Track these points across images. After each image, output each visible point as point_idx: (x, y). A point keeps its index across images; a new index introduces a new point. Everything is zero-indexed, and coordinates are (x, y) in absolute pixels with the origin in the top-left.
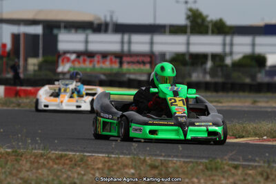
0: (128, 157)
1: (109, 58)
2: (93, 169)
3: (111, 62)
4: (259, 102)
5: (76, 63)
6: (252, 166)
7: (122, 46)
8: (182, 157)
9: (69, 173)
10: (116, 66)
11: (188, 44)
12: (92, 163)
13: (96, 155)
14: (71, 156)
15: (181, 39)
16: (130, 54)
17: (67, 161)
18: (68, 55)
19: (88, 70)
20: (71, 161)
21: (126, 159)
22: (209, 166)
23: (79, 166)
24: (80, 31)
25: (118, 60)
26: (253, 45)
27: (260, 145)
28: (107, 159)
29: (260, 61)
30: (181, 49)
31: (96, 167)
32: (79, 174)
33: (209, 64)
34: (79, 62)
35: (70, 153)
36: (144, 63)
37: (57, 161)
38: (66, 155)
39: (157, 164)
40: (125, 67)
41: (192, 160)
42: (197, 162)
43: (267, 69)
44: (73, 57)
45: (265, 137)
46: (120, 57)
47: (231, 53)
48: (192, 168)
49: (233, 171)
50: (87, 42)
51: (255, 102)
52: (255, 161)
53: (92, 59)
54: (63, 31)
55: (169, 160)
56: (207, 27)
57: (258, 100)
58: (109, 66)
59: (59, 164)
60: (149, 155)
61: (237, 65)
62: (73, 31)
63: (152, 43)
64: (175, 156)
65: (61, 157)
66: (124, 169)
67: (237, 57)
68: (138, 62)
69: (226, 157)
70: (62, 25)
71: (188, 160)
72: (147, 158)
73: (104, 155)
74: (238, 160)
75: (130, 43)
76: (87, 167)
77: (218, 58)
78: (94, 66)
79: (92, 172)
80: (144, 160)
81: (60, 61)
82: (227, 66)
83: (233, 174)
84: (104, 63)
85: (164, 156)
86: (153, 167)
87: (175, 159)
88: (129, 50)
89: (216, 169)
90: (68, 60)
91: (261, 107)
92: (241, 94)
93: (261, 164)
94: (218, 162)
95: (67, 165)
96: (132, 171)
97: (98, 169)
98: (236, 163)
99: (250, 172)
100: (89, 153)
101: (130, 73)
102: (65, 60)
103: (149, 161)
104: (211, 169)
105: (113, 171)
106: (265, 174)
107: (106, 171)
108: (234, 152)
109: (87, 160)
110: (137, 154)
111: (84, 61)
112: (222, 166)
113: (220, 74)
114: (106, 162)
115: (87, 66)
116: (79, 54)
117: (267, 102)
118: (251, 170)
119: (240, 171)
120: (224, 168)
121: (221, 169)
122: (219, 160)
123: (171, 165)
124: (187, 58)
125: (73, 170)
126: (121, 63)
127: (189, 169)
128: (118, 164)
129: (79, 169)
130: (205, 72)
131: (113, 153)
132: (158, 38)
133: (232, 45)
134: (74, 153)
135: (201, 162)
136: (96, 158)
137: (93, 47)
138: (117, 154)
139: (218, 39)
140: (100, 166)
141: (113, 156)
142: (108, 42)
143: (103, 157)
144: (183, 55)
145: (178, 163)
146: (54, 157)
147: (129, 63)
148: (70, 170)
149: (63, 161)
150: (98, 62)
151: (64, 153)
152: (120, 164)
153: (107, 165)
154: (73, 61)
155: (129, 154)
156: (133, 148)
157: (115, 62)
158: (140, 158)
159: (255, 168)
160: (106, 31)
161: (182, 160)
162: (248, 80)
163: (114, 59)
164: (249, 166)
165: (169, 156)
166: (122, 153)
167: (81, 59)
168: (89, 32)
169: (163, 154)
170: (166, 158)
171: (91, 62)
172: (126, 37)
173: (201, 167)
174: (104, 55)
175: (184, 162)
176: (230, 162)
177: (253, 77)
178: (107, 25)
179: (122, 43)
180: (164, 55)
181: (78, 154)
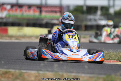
1: (32, 9)
3: (34, 11)
8: (88, 73)
10: (37, 14)
12: (27, 77)
16: (47, 6)
17: (10, 76)
18: (5, 6)
20: (13, 76)
23: (19, 79)
25: (38, 10)
28: (37, 74)
33: (99, 12)
34: (12, 11)
36: (56, 12)
37: (4, 76)
38: (9, 72)
41: (95, 76)
42: (98, 77)
44: (8, 7)
46: (40, 7)
47: (114, 6)
58: (32, 14)
59: (5, 77)
64: (83, 73)
65: (6, 73)
69: (118, 74)
72: (65, 74)
80: (63, 76)
82: (110, 14)
84: (29, 11)
85: (76, 73)
87: (83, 75)
88: (46, 4)
90: (5, 9)
94: (112, 77)
95: (11, 78)
100: (24, 70)
109: (24, 75)
110: (58, 72)
111: (16, 10)
112: (115, 80)
114: (36, 76)
115: (18, 13)
116: (13, 6)
124: (85, 8)
126: (41, 12)
131: (41, 70)
138: (44, 71)
140: (33, 79)
141: (41, 72)
143: (35, 73)
144: (81, 7)
145: (85, 78)
146: (1, 73)
147: (46, 12)
149: (7, 75)
151: (8, 70)
154: (9, 10)
155: (52, 71)
158: (59, 75)
161: (89, 75)
163: (36, 9)
165: (79, 73)
166: (47, 71)
167: (14, 8)
169: (75, 71)
171: (21, 11)
174: (30, 6)
175: (90, 77)
180: (68, 7)
181: (17, 71)
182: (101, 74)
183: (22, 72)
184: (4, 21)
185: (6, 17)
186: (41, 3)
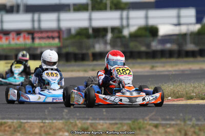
0: (61, 121)
1: (22, 35)
2: (31, 134)
3: (24, 38)
4: (156, 67)
6: (170, 124)
7: (33, 25)
8: (108, 119)
10: (29, 42)
11: (90, 19)
12: (29, 129)
13: (32, 121)
14: (9, 123)
15: (84, 15)
16: (41, 31)
17: (7, 128)
19: (5, 46)
20: (10, 128)
21: (59, 123)
22: (133, 126)
23: (19, 132)
25: (30, 36)
26: (147, 17)
28: (42, 124)
29: (153, 31)
30: (84, 24)
31: (34, 132)
33: (109, 36)
35: (9, 121)
36: (53, 38)
38: (5, 123)
40: (37, 42)
41: (117, 122)
42: (121, 123)
43: (159, 38)
45: (170, 98)
46: (31, 33)
47: (128, 26)
49: (154, 129)
50: (2, 22)
51: (153, 67)
53: (7, 37)
55: (96, 123)
56: (106, 4)
60: (78, 119)
61: (134, 36)
63: (59, 20)
64: (100, 119)
65: (1, 124)
66: (58, 132)
67: (133, 29)
68: (48, 37)
71: (113, 122)
72: (78, 122)
74: (157, 120)
75: (39, 21)
76: (25, 132)
77: (117, 31)
78: (9, 43)
80: (76, 125)
82: (124, 37)
83: (155, 132)
84: (18, 39)
85: (92, 120)
87: (101, 122)
88: (39, 28)
89: (140, 129)
91: (159, 72)
92: (139, 61)
93: (179, 122)
94: (140, 123)
95: (8, 131)
96: (66, 134)
97: (36, 133)
98: (156, 122)
99: (169, 130)
100: (24, 119)
103: (79, 125)
104: (135, 129)
106: (183, 131)
108: (153, 113)
109: (24, 127)
110: (68, 119)
111: (1, 38)
112: (144, 126)
113: (119, 44)
114: (41, 127)
115: (3, 42)
117: (163, 67)
118: (169, 128)
119: (160, 130)
120: (146, 127)
121: (144, 128)
122: (141, 121)
124: (91, 31)
126: (33, 39)
128: (52, 128)
130: (106, 43)
131: (46, 119)
132: (64, 16)
133: (128, 18)
134: (12, 121)
135: (125, 123)
136: (32, 124)
137: (7, 26)
138: (50, 119)
139: (116, 14)
140: (37, 131)
141: (47, 121)
143: (38, 122)
144: (86, 29)
145: (105, 126)
147: (41, 38)
149: (3, 128)
150: (13, 39)
152: (54, 128)
153: (43, 129)
155: (61, 119)
156: (64, 113)
157: (28, 38)
158: (71, 123)
159: (171, 126)
160: (18, 11)
161: (108, 122)
162: (143, 49)
163: (27, 36)
164: (167, 124)
165: (95, 119)
166: (55, 119)
168: (3, 13)
169: (91, 117)
171: (7, 39)
172: (36, 16)
173: (125, 128)
174: (18, 33)
175: (111, 124)
176: (150, 122)
177: (148, 46)
178: (18, 6)
179: (33, 21)
180: (69, 30)
181: (15, 121)
183: (22, 123)
186: (34, 28)
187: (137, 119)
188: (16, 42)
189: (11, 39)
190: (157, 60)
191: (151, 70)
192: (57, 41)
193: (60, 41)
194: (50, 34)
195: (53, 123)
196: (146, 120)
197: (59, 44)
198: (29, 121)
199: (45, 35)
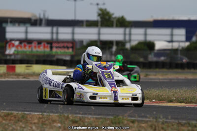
0: (56, 114)
1: (42, 44)
2: (31, 123)
3: (44, 47)
4: (149, 75)
5: (19, 48)
6: (144, 121)
7: (52, 36)
8: (95, 114)
9: (14, 126)
10: (48, 50)
11: (99, 34)
12: (30, 119)
13: (33, 113)
14: (15, 114)
16: (58, 41)
17: (12, 118)
18: (13, 42)
19: (28, 53)
20: (15, 118)
21: (54, 116)
22: (114, 121)
23: (21, 121)
24: (21, 25)
25: (49, 45)
26: (146, 34)
27: (150, 105)
28: (41, 116)
29: (150, 46)
30: (94, 37)
31: (33, 122)
32: (21, 127)
33: (114, 48)
34: (21, 47)
35: (15, 112)
36: (68, 48)
37: (5, 118)
38: (12, 114)
39: (77, 120)
40: (54, 50)
41: (102, 117)
42: (105, 118)
43: (156, 51)
44: (17, 43)
45: (154, 100)
46: (50, 43)
47: (130, 41)
48: (102, 123)
49: (131, 124)
50: (26, 32)
51: (147, 75)
52: (146, 117)
53: (30, 45)
54: (9, 24)
55: (85, 117)
56: (113, 22)
57: (149, 73)
58: (42, 50)
59: (6, 120)
60: (71, 113)
61: (134, 49)
62: (17, 25)
63: (73, 33)
65: (8, 115)
66: (53, 123)
67: (134, 43)
68: (64, 47)
69: (126, 115)
70: (9, 20)
71: (99, 117)
72: (70, 115)
73: (39, 113)
74: (135, 117)
75: (57, 33)
76: (27, 122)
77: (120, 44)
78: (32, 50)
79: (30, 125)
80: (68, 117)
81: (8, 45)
82: (127, 49)
83: (131, 126)
84: (39, 47)
85: (82, 114)
86: (74, 122)
87: (90, 116)
88: (57, 39)
89: (119, 123)
90: (13, 45)
91: (151, 79)
93: (151, 119)
95: (13, 120)
96: (59, 125)
97: (35, 123)
98: (133, 119)
99: (143, 125)
100: (28, 112)
101: (58, 55)
102: (11, 45)
103: (71, 118)
104: (116, 123)
105: (45, 124)
106: (154, 127)
107: (40, 125)
108: (131, 111)
109: (27, 117)
110: (63, 113)
111: (25, 46)
114: (40, 118)
115: (27, 49)
116: (21, 41)
117: (155, 75)
118: (143, 124)
119: (136, 125)
120: (124, 122)
121: (122, 123)
122: (121, 117)
123: (86, 120)
125: (17, 124)
126: (51, 48)
127: (100, 123)
128: (49, 119)
129: (21, 123)
130: (111, 54)
131: (45, 112)
132: (78, 30)
133: (130, 34)
134: (17, 112)
135: (108, 118)
136: (33, 116)
137: (31, 36)
138: (48, 112)
139: (120, 31)
140: (36, 121)
141: (45, 114)
142: (42, 33)
143: (38, 114)
144: (96, 42)
145: (92, 119)
146: (3, 115)
147: (57, 47)
148: (14, 124)
149: (9, 118)
150: (35, 47)
151: (10, 112)
152: (50, 120)
153: (41, 120)
154: (17, 46)
155: (57, 113)
156: (59, 108)
157: (47, 47)
158: (64, 116)
159: (146, 122)
160: (40, 25)
161: (95, 117)
162: (141, 60)
163: (46, 45)
164: (142, 120)
165: (86, 114)
166: (52, 112)
167: (23, 45)
168: (28, 25)
169: (81, 113)
170: (83, 116)
171: (30, 47)
172: (55, 29)
173: (108, 122)
174: (40, 42)
175: (96, 118)
176: (129, 118)
177: (146, 57)
178: (41, 20)
179: (52, 33)
180: (82, 42)
181: (20, 112)
182: (110, 115)
183: (25, 114)
184: (13, 57)
185: (14, 54)
186: (52, 39)
187: (118, 116)
188: (37, 49)
189: (33, 47)
190: (152, 70)
191: (145, 78)
192: (71, 50)
193: (73, 50)
194: (65, 45)
195: (50, 115)
196: (126, 116)
197: (73, 53)
198: (31, 113)
199: (61, 45)
